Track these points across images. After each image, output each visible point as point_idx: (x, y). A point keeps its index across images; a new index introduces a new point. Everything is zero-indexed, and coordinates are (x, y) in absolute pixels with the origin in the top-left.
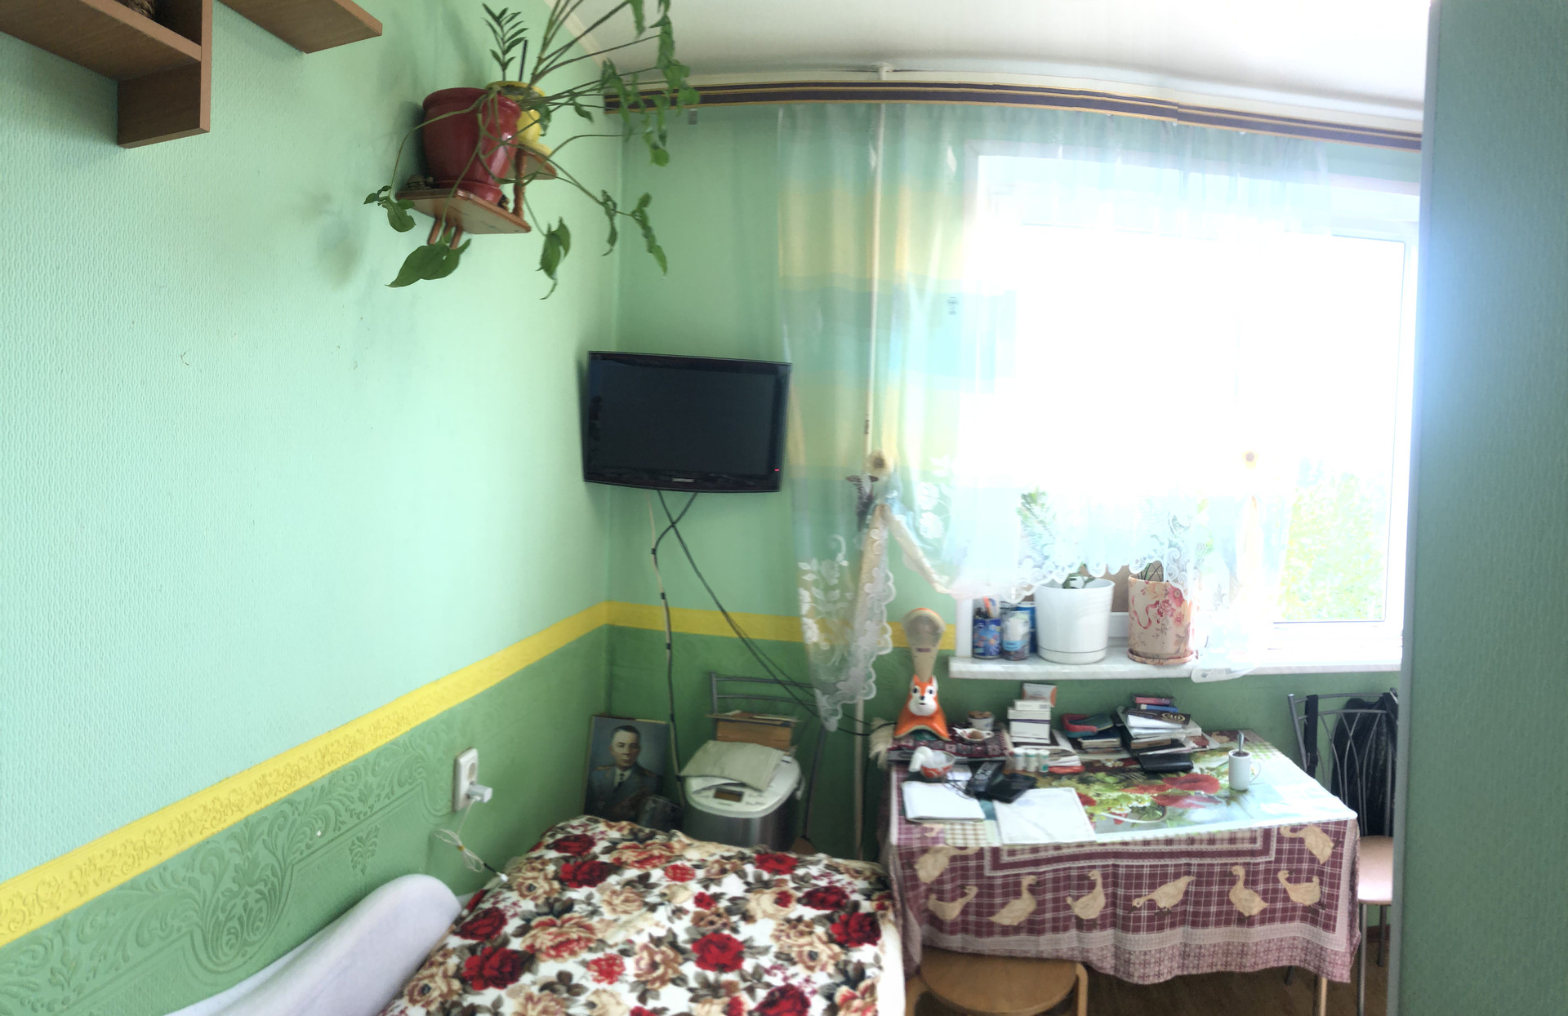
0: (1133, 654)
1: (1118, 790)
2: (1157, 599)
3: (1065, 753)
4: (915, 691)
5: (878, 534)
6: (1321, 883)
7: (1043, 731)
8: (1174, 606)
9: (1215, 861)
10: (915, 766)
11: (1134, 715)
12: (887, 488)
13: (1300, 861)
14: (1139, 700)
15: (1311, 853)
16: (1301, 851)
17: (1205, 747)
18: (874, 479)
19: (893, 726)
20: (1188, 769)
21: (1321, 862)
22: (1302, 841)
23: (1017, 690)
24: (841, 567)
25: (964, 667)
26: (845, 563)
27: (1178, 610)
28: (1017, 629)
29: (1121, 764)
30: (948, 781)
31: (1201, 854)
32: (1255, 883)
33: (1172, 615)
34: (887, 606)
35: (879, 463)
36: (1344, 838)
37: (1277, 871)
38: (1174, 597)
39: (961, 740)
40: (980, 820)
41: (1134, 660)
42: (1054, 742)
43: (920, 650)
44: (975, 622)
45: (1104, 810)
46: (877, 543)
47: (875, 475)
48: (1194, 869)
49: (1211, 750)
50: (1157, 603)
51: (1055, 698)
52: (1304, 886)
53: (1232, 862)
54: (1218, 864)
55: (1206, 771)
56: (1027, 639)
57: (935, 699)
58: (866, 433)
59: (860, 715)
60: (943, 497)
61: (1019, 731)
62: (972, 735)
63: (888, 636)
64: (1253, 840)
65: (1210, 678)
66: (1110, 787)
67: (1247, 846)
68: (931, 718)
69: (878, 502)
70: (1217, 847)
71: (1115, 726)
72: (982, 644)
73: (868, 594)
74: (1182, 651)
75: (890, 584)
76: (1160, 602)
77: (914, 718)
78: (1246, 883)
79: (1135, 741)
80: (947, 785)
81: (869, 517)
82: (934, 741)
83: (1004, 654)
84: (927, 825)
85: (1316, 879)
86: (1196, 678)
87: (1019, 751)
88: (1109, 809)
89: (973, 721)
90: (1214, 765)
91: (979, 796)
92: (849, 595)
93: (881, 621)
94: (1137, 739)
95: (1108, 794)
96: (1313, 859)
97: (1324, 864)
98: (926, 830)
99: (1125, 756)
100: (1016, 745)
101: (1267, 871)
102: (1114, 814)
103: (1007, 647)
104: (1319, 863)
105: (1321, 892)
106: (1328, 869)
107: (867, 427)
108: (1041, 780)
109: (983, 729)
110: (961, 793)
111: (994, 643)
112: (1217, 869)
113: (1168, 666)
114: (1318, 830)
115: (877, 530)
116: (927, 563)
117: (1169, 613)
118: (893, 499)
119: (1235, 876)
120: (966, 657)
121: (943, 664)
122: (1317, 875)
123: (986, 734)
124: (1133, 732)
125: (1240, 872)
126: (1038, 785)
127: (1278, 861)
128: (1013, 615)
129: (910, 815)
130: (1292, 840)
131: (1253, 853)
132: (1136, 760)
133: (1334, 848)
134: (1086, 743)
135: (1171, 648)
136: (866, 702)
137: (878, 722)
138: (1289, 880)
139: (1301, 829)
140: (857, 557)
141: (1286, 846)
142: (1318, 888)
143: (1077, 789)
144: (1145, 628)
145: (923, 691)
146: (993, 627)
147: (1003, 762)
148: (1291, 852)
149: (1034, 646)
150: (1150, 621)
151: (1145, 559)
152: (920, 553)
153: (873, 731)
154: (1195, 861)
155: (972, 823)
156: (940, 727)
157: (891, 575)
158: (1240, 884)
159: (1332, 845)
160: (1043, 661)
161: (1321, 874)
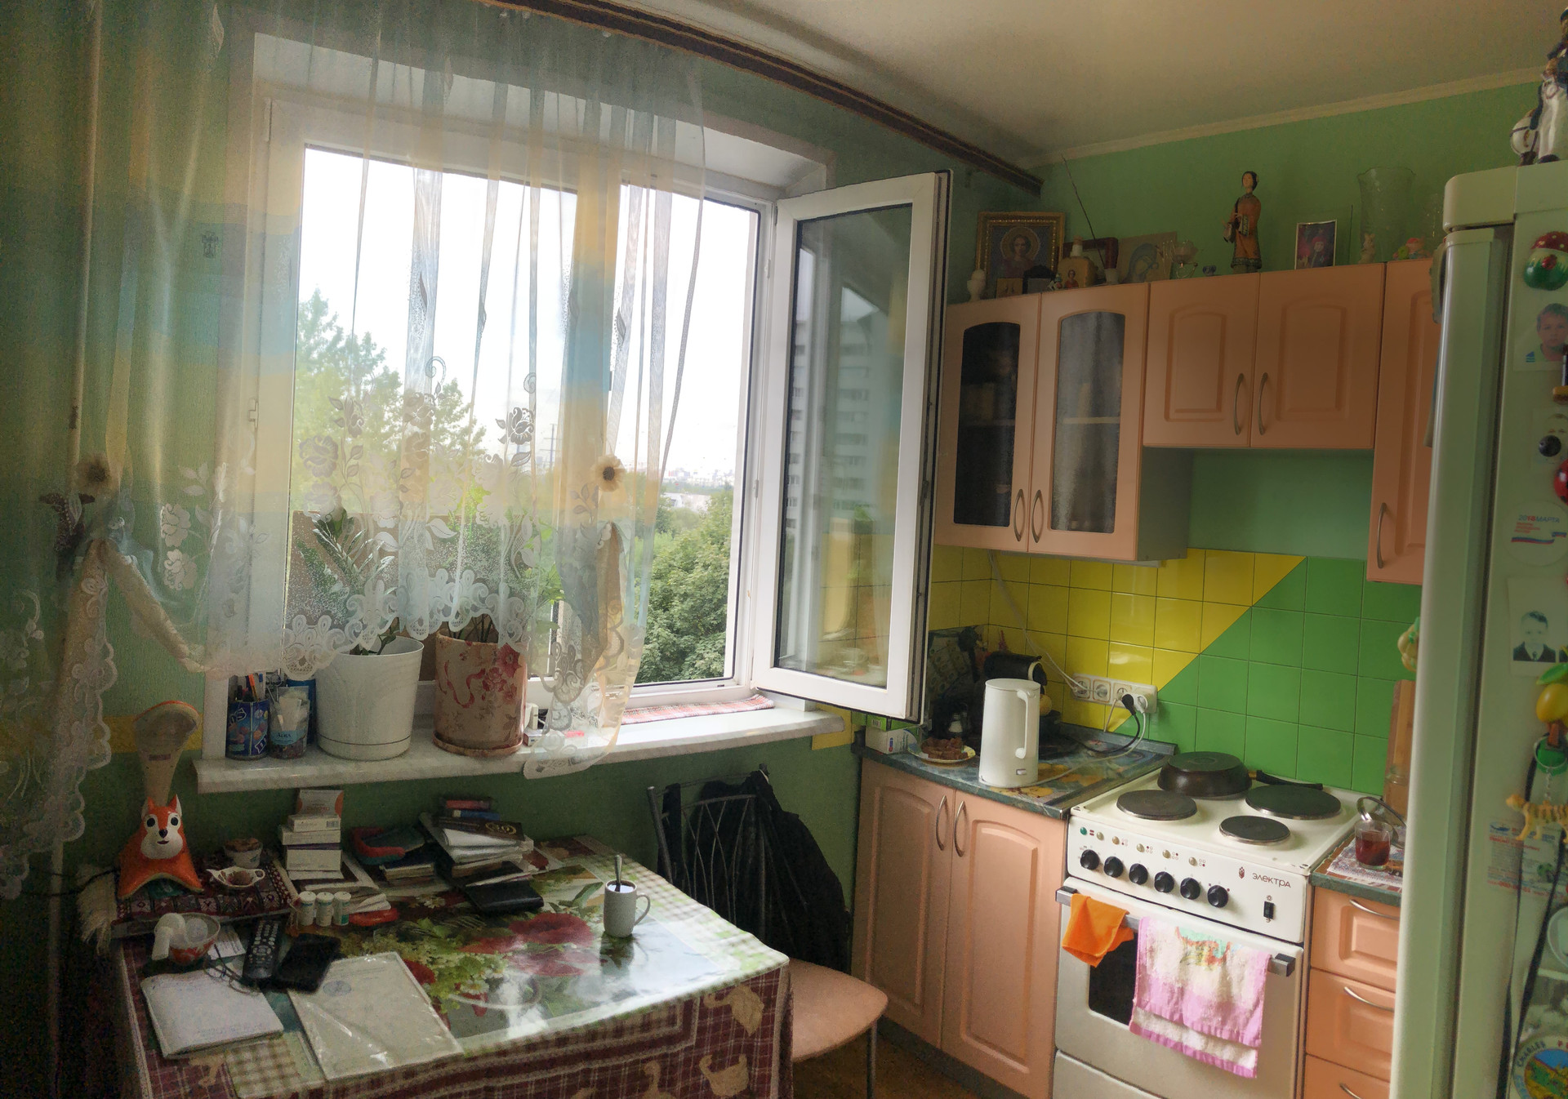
0: (443, 740)
1: (456, 949)
2: (483, 667)
3: (368, 893)
4: (151, 823)
5: (93, 586)
6: (749, 1064)
7: (333, 860)
8: (505, 676)
9: (622, 1061)
10: (161, 950)
11: (454, 829)
12: (110, 512)
13: (726, 1037)
14: (450, 804)
15: (739, 1025)
16: (727, 1024)
17: (544, 868)
18: (86, 499)
19: (111, 876)
20: (536, 906)
21: (750, 1033)
22: (728, 1009)
23: (289, 803)
24: (31, 640)
25: (217, 776)
26: (40, 635)
27: (510, 681)
28: (291, 713)
29: (441, 902)
30: (211, 964)
31: (606, 1053)
32: (672, 1083)
33: (501, 689)
34: (104, 696)
35: (97, 473)
36: (775, 993)
37: (699, 1058)
38: (505, 663)
39: (219, 887)
40: (274, 1035)
41: (446, 750)
42: (349, 876)
43: (154, 758)
44: (232, 707)
45: (451, 990)
46: (93, 599)
47: (90, 492)
48: (594, 1077)
49: (553, 872)
50: (483, 671)
51: (342, 809)
52: (729, 1072)
53: (644, 1057)
54: (626, 1065)
55: (562, 907)
56: (305, 726)
57: (179, 831)
58: (73, 426)
59: (58, 865)
60: (196, 526)
61: (300, 864)
62: (235, 879)
63: (105, 742)
64: (671, 1021)
65: (548, 772)
66: (445, 946)
67: (664, 1030)
68: (173, 861)
69: (95, 535)
70: (627, 1039)
71: (426, 844)
72: (242, 738)
73: (77, 681)
74: (512, 737)
75: (109, 660)
76: (487, 670)
77: (148, 863)
78: (661, 1086)
79: (459, 867)
80: (211, 971)
81: (79, 559)
82: (182, 900)
83: (273, 750)
84: (196, 1062)
85: (743, 1059)
86: (530, 773)
87: (307, 896)
88: (457, 987)
89: (237, 856)
90: (569, 897)
91: (264, 986)
92: (45, 685)
93: (95, 719)
94: (461, 864)
95: (445, 957)
96: (741, 1031)
97: (753, 1036)
98: (197, 1073)
99: (443, 887)
100: (299, 885)
101: (687, 1061)
102: (468, 996)
103: (276, 740)
104: (747, 1036)
105: (750, 1074)
106: (758, 1043)
107: (74, 416)
108: (345, 943)
109: (246, 868)
110: (236, 984)
111: (258, 735)
112: (625, 1071)
113: (494, 758)
114: (746, 990)
115: (92, 580)
116: (171, 628)
117: (499, 686)
118: (120, 530)
119: (648, 1076)
120: (218, 759)
121: (187, 773)
122: (744, 1052)
123: (255, 875)
124: (456, 854)
125: (654, 1069)
126: (343, 950)
127: (700, 1044)
128: (282, 693)
129: (168, 1050)
130: (717, 1012)
131: (670, 1040)
132: (464, 894)
133: (765, 1011)
134: (391, 872)
135: (496, 734)
136: (67, 845)
137: (86, 871)
138: (712, 1068)
139: (727, 994)
140: (58, 623)
141: (710, 1021)
142: (744, 1073)
143: (401, 953)
144: (465, 706)
145: (163, 822)
146: (259, 713)
147: (285, 917)
148: (715, 1027)
149: (313, 737)
150: (472, 698)
151: (467, 611)
152: (162, 613)
153: (80, 889)
154: (596, 1065)
155: (266, 1042)
156: (186, 872)
157: (110, 646)
158: (654, 1087)
159: (762, 1006)
160: (330, 759)
161: (749, 1050)
